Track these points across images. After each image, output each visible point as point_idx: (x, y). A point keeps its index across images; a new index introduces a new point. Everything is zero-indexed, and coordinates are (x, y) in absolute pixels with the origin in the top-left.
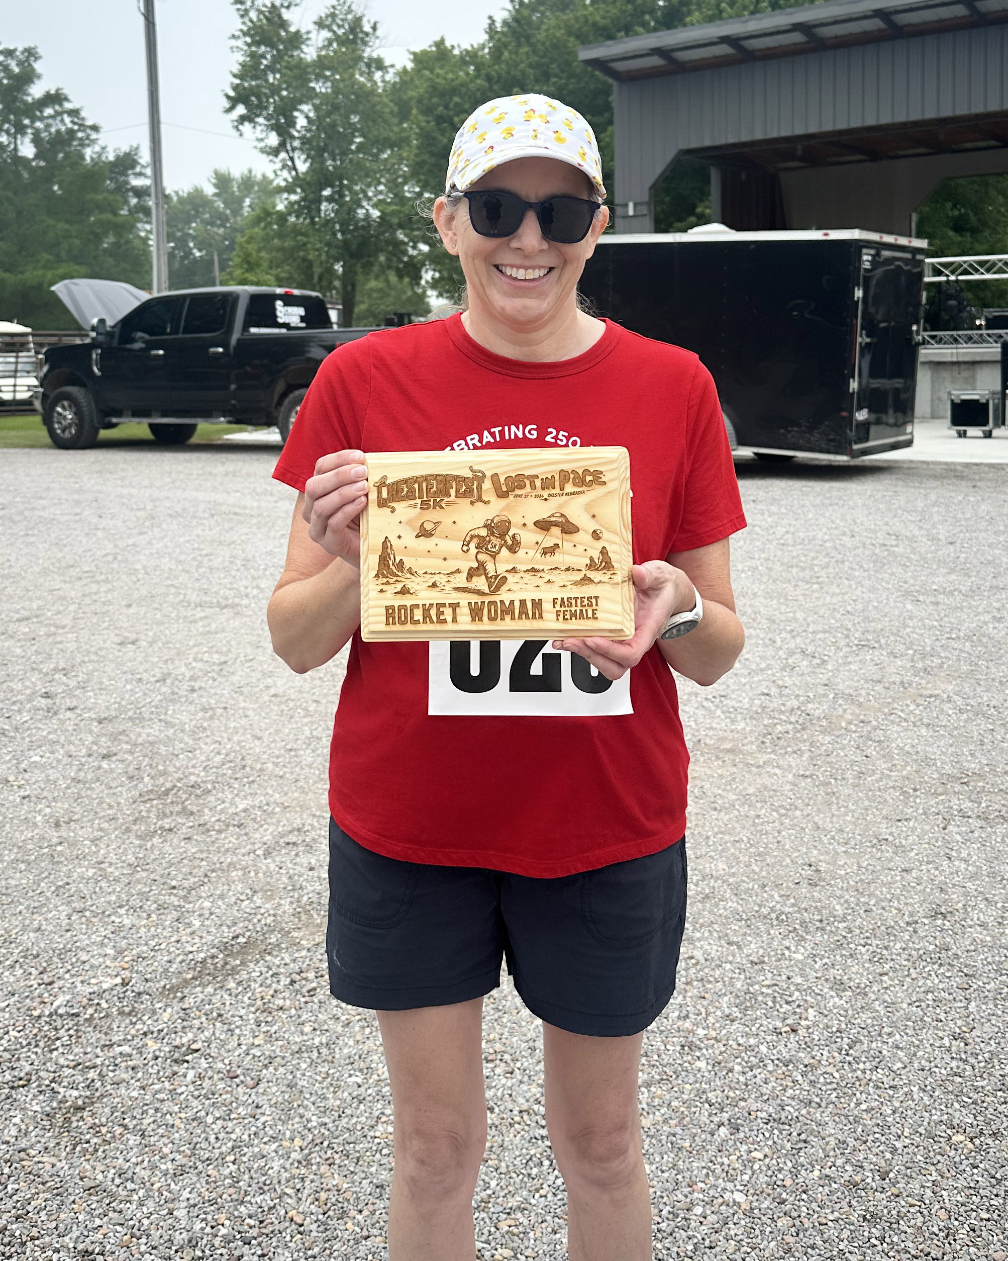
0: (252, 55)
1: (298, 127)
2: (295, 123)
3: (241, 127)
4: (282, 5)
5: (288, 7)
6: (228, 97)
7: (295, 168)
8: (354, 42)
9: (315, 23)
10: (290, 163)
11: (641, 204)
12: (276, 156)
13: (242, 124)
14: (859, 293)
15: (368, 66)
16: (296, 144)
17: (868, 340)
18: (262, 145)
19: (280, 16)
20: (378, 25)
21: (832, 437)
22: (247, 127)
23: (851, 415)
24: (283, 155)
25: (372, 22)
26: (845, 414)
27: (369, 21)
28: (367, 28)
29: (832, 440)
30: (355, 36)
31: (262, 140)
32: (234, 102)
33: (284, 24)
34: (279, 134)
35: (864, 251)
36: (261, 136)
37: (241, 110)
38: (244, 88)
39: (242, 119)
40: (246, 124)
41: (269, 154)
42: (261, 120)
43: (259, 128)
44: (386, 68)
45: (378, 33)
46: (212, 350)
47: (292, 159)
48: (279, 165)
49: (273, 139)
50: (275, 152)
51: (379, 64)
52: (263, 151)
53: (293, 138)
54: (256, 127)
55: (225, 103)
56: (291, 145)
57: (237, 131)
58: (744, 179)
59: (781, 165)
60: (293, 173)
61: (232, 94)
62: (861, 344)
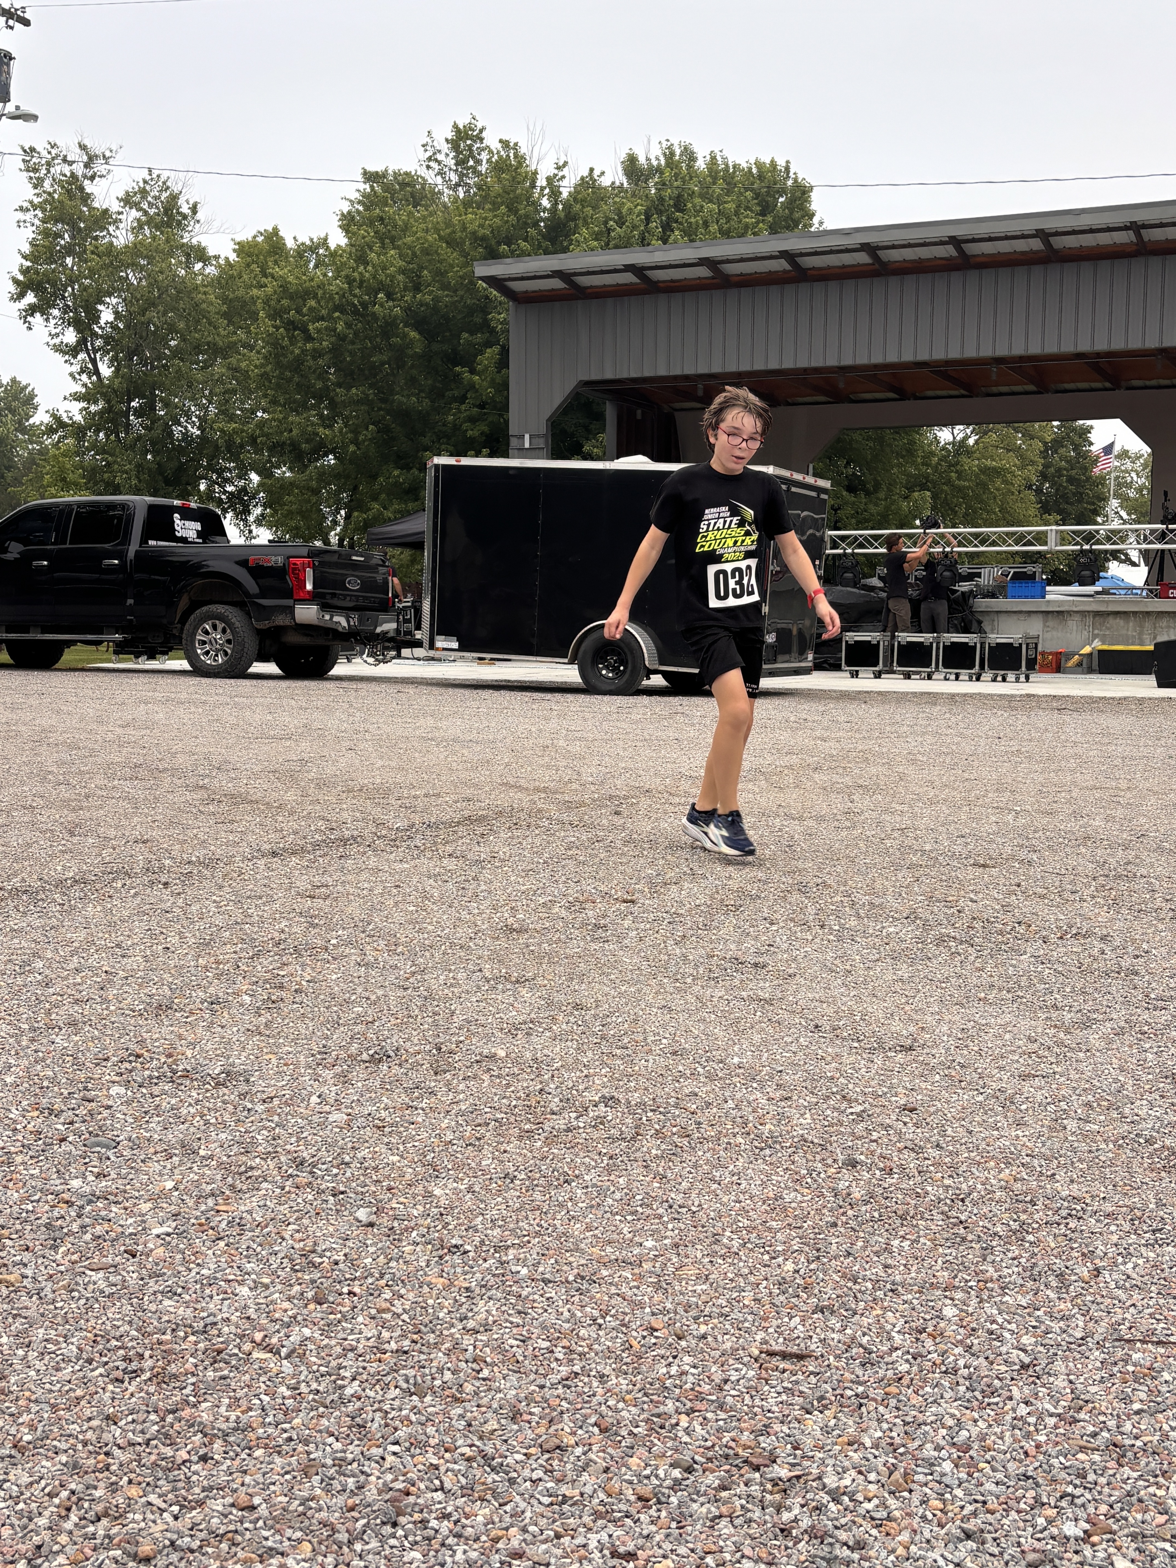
0: (46, 233)
1: (102, 322)
2: (99, 317)
3: (29, 319)
4: (85, 176)
5: (92, 178)
6: (16, 281)
7: (97, 372)
8: (169, 224)
9: (121, 199)
10: (90, 366)
11: (538, 436)
12: (75, 357)
13: (32, 315)
15: (188, 255)
16: (99, 343)
18: (57, 341)
19: (81, 189)
20: (199, 207)
22: (37, 319)
24: (82, 356)
25: (191, 202)
27: (187, 202)
28: (185, 209)
30: (171, 217)
31: (57, 335)
32: (23, 288)
33: (86, 198)
34: (79, 331)
36: (54, 332)
37: (30, 298)
38: (37, 272)
39: (32, 309)
40: (38, 315)
41: (65, 353)
42: (55, 312)
43: (53, 322)
44: (209, 258)
45: (199, 216)
46: (107, 562)
47: (94, 361)
48: (76, 368)
49: (70, 337)
50: (72, 351)
51: (201, 254)
52: (58, 349)
53: (95, 335)
54: (47, 320)
55: (13, 288)
56: (92, 344)
57: (25, 322)
58: (639, 416)
59: (677, 405)
60: (94, 378)
61: (21, 278)
62: (772, 572)
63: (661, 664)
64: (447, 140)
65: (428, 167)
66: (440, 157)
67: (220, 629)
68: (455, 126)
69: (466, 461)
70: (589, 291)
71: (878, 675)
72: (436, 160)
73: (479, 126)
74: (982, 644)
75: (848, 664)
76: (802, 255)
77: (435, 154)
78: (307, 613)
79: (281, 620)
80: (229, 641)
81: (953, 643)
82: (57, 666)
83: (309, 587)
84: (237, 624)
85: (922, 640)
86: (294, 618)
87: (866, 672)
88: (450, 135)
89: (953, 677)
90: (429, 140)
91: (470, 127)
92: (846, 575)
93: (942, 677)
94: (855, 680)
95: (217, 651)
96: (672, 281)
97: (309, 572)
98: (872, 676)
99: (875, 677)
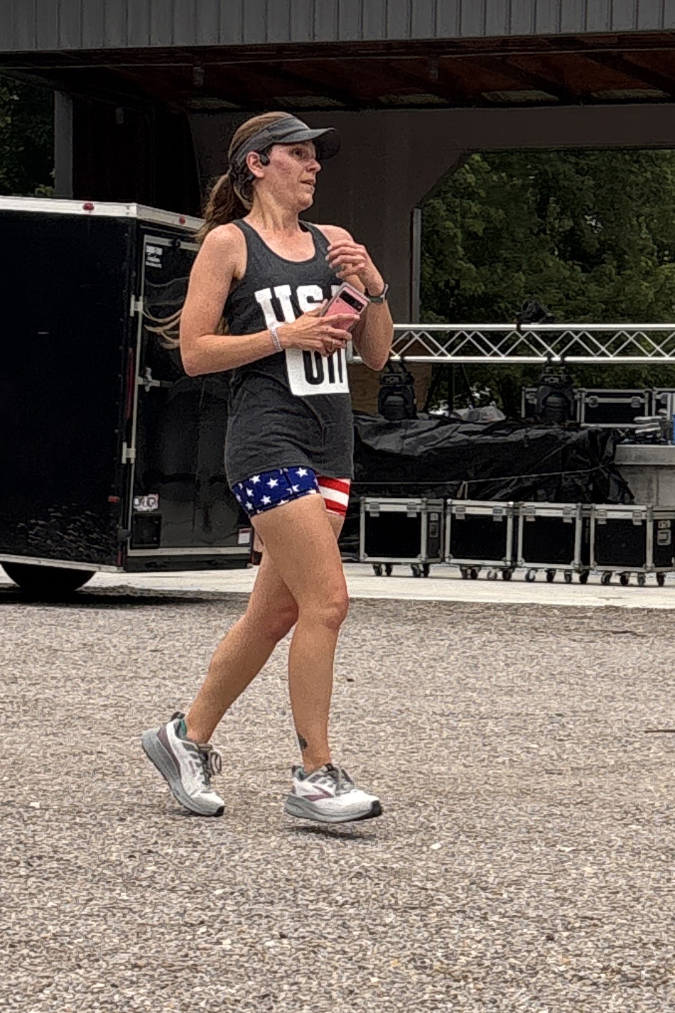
14: (137, 306)
17: (157, 383)
21: (95, 536)
23: (125, 503)
26: (112, 498)
29: (96, 541)
35: (147, 239)
58: (120, 121)
59: (197, 103)
62: (141, 388)
71: (421, 572)
74: (585, 521)
75: (370, 552)
81: (538, 518)
85: (489, 512)
87: (403, 568)
89: (542, 575)
92: (390, 398)
93: (523, 576)
98: (410, 572)
99: (416, 575)
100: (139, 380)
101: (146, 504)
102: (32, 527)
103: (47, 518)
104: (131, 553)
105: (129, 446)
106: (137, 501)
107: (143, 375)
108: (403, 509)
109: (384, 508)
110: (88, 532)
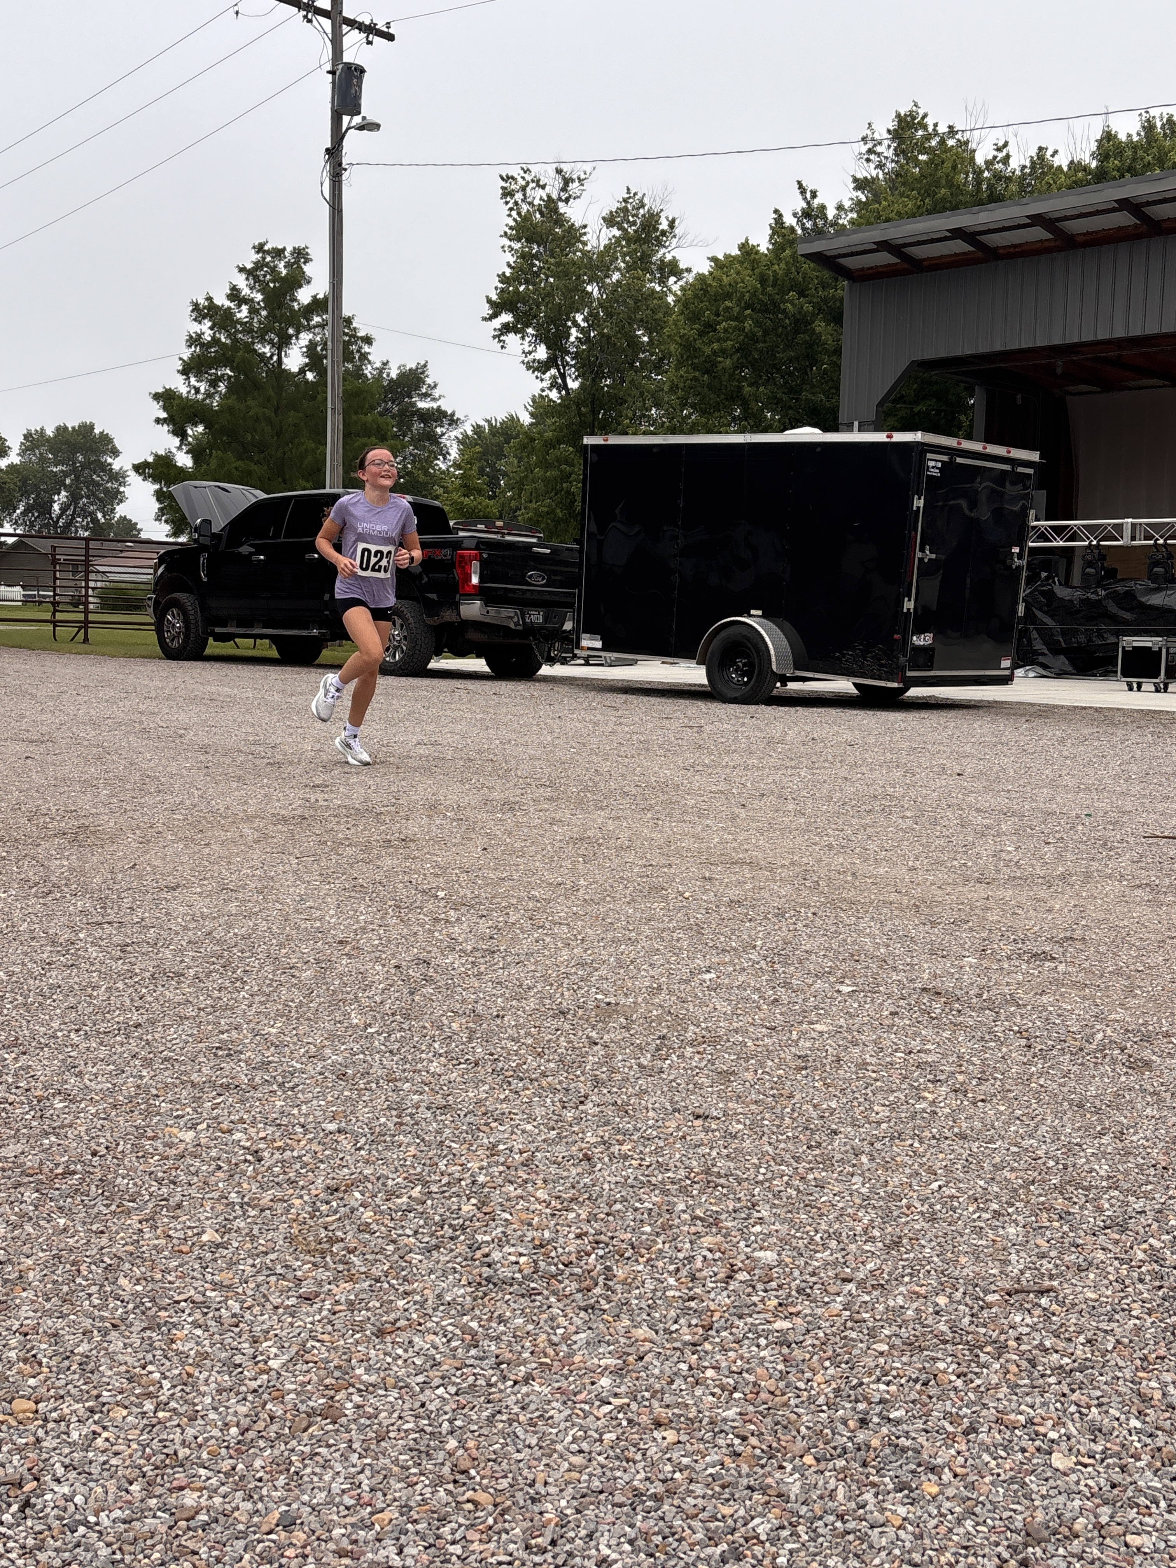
0: (524, 256)
1: (572, 338)
2: (568, 335)
3: (502, 338)
4: (560, 199)
5: (567, 201)
6: (491, 302)
7: (565, 387)
8: (647, 241)
9: (604, 219)
10: (559, 381)
11: (867, 423)
12: (544, 373)
13: (505, 334)
14: (919, 503)
15: (661, 269)
16: (570, 359)
17: (933, 556)
18: (530, 358)
19: (556, 210)
20: (677, 223)
21: (884, 662)
22: (512, 339)
23: (906, 639)
24: (553, 371)
25: (670, 219)
26: (896, 636)
27: (667, 218)
28: (664, 225)
29: (883, 666)
30: (648, 234)
31: (530, 353)
32: (497, 308)
33: (561, 220)
34: (548, 348)
35: (929, 456)
36: (527, 349)
37: (506, 318)
38: (510, 293)
39: (506, 328)
40: (512, 334)
41: (536, 370)
42: (530, 330)
43: (527, 339)
44: (682, 271)
45: (677, 231)
47: (563, 376)
48: (546, 384)
49: (542, 353)
50: (542, 367)
51: (672, 269)
52: (529, 365)
53: (565, 351)
54: (523, 338)
55: (487, 311)
56: (562, 361)
57: (500, 341)
58: (1019, 402)
60: (563, 392)
61: (494, 297)
62: (921, 560)
63: (796, 668)
64: (889, 131)
65: (868, 160)
66: (879, 149)
67: (398, 626)
68: (898, 115)
69: (614, 440)
70: (925, 263)
71: (1161, 690)
72: (875, 153)
73: (921, 112)
75: (1125, 675)
76: (1149, 204)
77: (875, 145)
78: (472, 609)
79: (448, 616)
80: (405, 638)
82: (317, 662)
83: (475, 580)
84: (411, 620)
86: (459, 614)
88: (892, 125)
90: (869, 132)
91: (912, 115)
94: (1135, 694)
95: (396, 648)
96: (1014, 246)
97: (475, 565)
98: (1153, 689)
99: (1157, 690)
100: (919, 554)
101: (922, 640)
102: (844, 656)
103: (853, 649)
104: (909, 674)
105: (910, 600)
106: (915, 638)
107: (922, 550)
108: (1149, 644)
109: (1135, 644)
110: (879, 660)
